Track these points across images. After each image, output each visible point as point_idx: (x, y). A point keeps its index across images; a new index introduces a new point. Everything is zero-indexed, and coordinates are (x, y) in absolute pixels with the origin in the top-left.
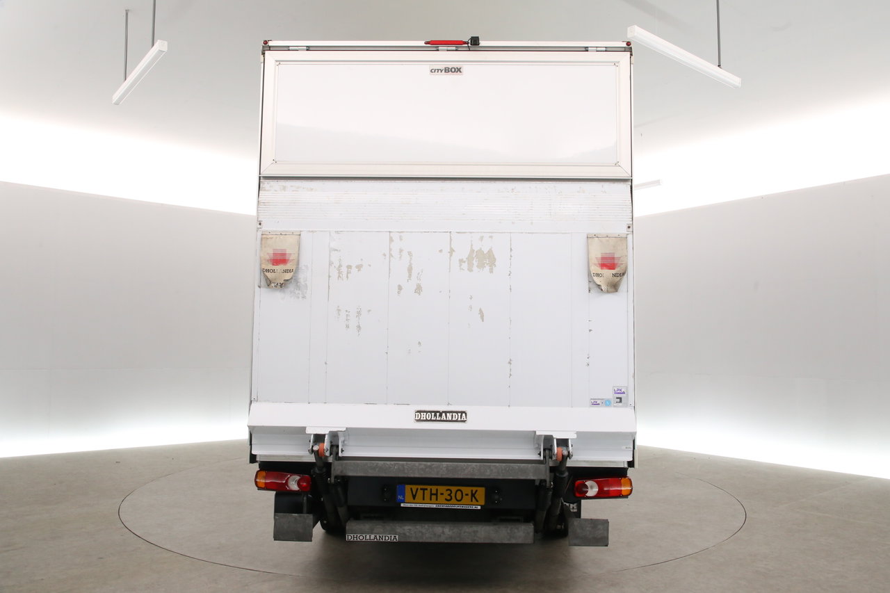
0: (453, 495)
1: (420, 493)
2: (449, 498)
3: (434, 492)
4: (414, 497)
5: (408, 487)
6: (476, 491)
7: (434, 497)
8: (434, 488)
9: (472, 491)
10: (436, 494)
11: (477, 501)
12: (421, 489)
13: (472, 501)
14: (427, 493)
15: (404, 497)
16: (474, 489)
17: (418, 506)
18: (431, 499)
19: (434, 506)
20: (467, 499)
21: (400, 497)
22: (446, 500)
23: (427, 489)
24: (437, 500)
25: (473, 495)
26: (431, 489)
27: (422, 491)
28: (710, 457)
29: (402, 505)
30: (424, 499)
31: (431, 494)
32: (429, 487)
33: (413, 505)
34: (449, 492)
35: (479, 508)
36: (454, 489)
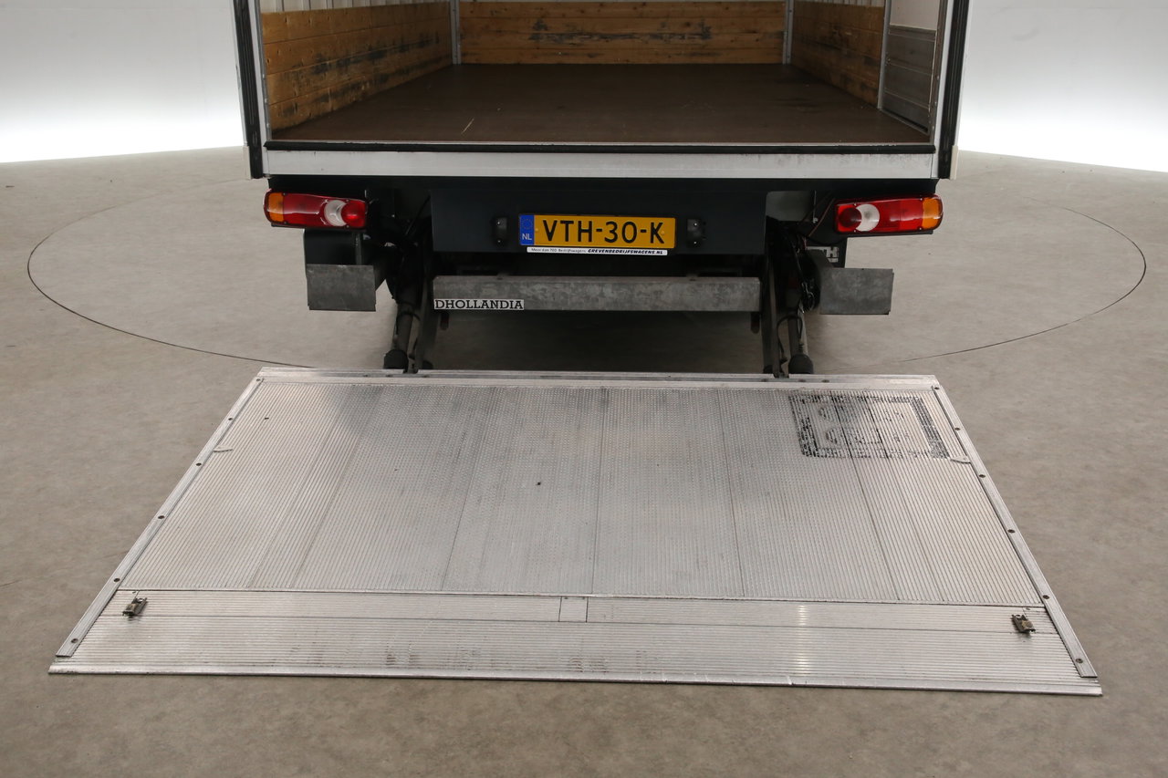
0: (619, 231)
1: (560, 229)
2: (611, 237)
3: (586, 226)
4: (550, 236)
5: (538, 220)
6: (660, 224)
7: (585, 236)
8: (585, 220)
9: (652, 224)
10: (589, 231)
11: (662, 242)
12: (562, 222)
13: (652, 241)
14: (573, 229)
15: (532, 236)
16: (656, 221)
17: (557, 251)
18: (580, 240)
19: (586, 251)
20: (644, 239)
21: (526, 237)
22: (607, 240)
23: (572, 222)
24: (590, 240)
25: (654, 232)
26: (580, 222)
27: (564, 225)
28: (1092, 168)
29: (530, 250)
30: (567, 240)
31: (580, 231)
32: (576, 219)
33: (550, 250)
34: (612, 227)
35: (665, 253)
36: (620, 221)
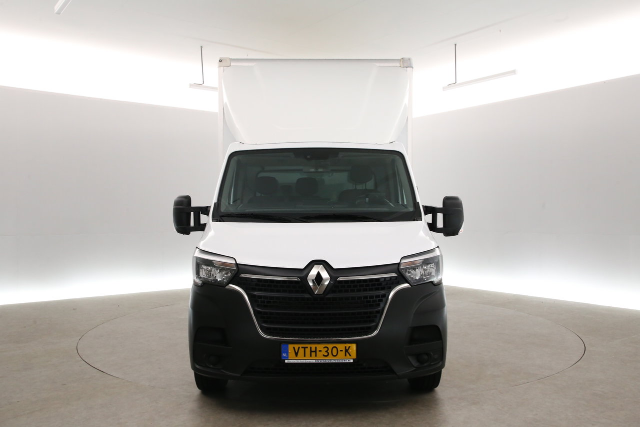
28: (555, 301)
